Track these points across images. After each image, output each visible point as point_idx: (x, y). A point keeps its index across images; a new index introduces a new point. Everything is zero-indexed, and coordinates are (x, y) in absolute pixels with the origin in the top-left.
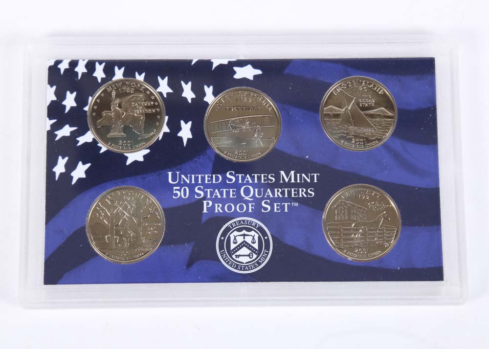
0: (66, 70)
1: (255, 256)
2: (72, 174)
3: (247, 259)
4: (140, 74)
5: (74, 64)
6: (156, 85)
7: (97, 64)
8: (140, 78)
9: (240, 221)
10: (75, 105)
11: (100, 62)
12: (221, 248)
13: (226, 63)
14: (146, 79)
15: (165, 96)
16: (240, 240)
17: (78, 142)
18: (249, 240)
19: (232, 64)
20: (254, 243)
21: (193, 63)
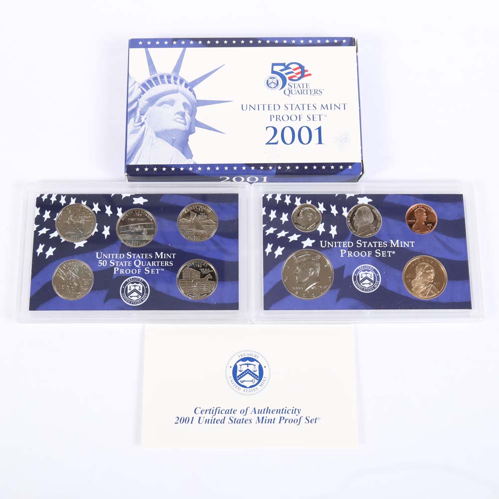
0: (46, 199)
1: (140, 297)
2: (46, 253)
3: (136, 298)
4: (84, 202)
5: (50, 196)
6: (92, 207)
7: (62, 196)
8: (84, 203)
9: (133, 279)
10: (49, 217)
11: (64, 195)
12: (123, 292)
13: (129, 196)
14: (87, 204)
15: (97, 213)
16: (133, 288)
17: (50, 236)
18: (137, 288)
19: (132, 196)
20: (140, 290)
21: (112, 196)
